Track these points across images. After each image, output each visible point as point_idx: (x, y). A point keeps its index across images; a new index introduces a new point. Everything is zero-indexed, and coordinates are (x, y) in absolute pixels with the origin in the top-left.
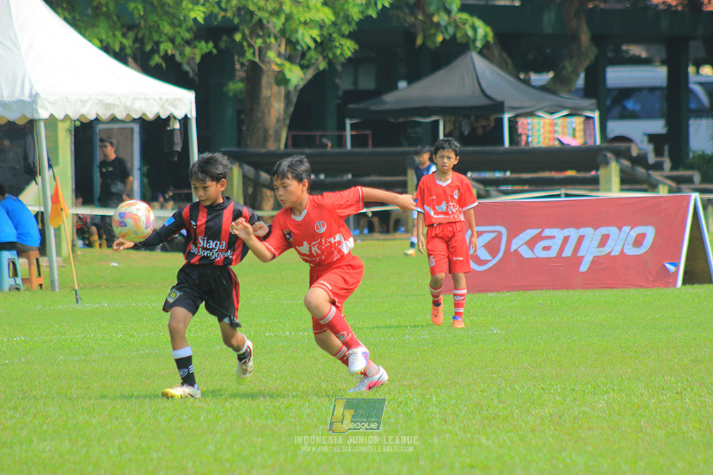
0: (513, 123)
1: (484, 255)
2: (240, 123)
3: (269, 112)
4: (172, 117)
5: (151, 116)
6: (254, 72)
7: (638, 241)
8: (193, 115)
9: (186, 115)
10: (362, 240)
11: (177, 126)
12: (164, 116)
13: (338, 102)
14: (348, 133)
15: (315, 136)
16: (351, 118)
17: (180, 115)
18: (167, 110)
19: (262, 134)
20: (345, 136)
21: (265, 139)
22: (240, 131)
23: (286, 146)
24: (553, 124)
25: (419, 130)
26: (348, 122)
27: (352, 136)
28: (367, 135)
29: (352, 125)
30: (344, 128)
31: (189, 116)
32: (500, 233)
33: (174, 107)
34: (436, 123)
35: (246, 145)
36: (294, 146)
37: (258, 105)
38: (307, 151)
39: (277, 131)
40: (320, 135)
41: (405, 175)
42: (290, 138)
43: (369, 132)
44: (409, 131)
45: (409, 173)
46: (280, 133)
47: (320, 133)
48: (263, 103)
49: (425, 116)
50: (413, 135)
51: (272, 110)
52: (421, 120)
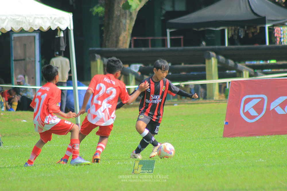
1: (253, 113)
2: (102, 32)
3: (119, 26)
4: (58, 29)
5: (45, 29)
6: (110, 1)
8: (71, 28)
9: (67, 28)
10: (178, 104)
11: (62, 35)
12: (53, 28)
13: (162, 18)
14: (168, 37)
15: (148, 39)
16: (170, 28)
17: (64, 28)
18: (56, 25)
19: (115, 39)
20: (167, 39)
21: (117, 42)
22: (101, 37)
23: (130, 46)
25: (213, 35)
26: (168, 31)
27: (171, 40)
28: (180, 39)
29: (171, 33)
30: (166, 35)
31: (69, 28)
32: (263, 99)
33: (60, 23)
34: (223, 31)
35: (105, 46)
36: (135, 46)
37: (113, 21)
38: (143, 49)
39: (124, 37)
40: (152, 40)
41: (204, 63)
42: (132, 42)
43: (182, 37)
44: (207, 36)
45: (207, 61)
46: (126, 38)
47: (151, 38)
48: (115, 20)
49: (216, 27)
50: (209, 38)
51: (121, 24)
52: (214, 29)
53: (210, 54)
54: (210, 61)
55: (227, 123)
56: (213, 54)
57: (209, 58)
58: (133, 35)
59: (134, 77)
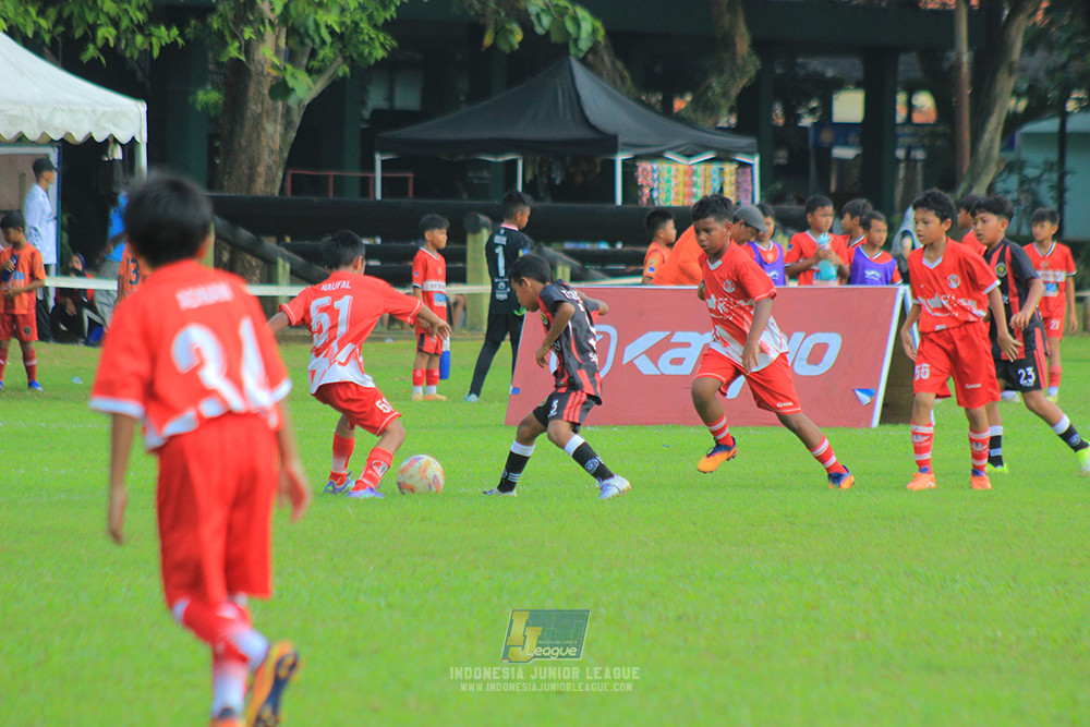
0: (630, 167)
2: (213, 152)
3: (259, 138)
4: (111, 140)
5: (79, 137)
6: (237, 77)
7: (816, 355)
8: (143, 138)
9: (133, 138)
10: (395, 339)
11: (118, 154)
12: (99, 138)
13: (364, 126)
14: (378, 174)
15: (327, 177)
16: (383, 151)
17: (124, 138)
18: (105, 129)
19: (246, 171)
20: (374, 179)
21: (251, 179)
22: (212, 165)
23: (282, 190)
24: (691, 173)
25: (485, 174)
26: (378, 158)
27: (383, 178)
28: (407, 178)
29: (383, 161)
30: (372, 168)
31: (137, 139)
32: (607, 336)
33: (115, 125)
34: (514, 162)
35: (221, 188)
36: (295, 191)
37: (242, 126)
38: (315, 199)
39: (269, 168)
40: (335, 177)
41: (464, 241)
42: (289, 179)
43: (410, 175)
44: (470, 175)
45: (470, 239)
46: (274, 171)
47: (336, 173)
48: (248, 124)
49: (496, 153)
50: (476, 181)
51: (263, 134)
52: (491, 159)
53: (478, 218)
54: (478, 236)
55: (516, 390)
56: (484, 218)
57: (476, 230)
58: (291, 162)
59: (288, 266)
